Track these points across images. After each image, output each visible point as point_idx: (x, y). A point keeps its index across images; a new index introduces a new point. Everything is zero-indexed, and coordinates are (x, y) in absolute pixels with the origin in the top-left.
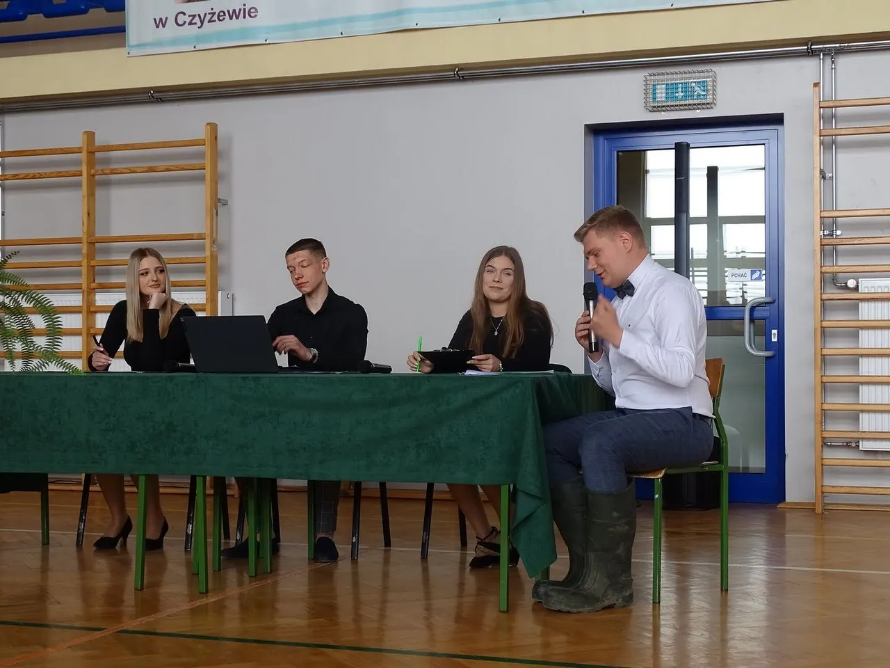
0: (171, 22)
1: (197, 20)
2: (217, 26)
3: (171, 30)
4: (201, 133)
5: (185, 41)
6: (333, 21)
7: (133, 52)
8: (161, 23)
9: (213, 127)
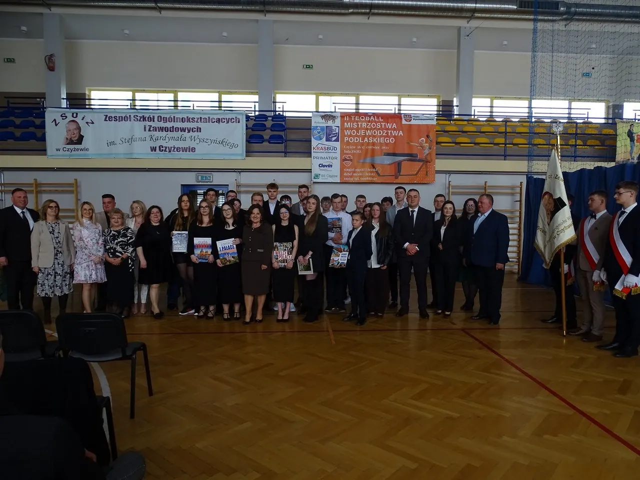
0: (61, 150)
1: (70, 150)
2: (76, 152)
3: (61, 152)
4: (73, 181)
5: (66, 156)
6: (112, 154)
7: (49, 157)
8: (58, 150)
9: (76, 180)
